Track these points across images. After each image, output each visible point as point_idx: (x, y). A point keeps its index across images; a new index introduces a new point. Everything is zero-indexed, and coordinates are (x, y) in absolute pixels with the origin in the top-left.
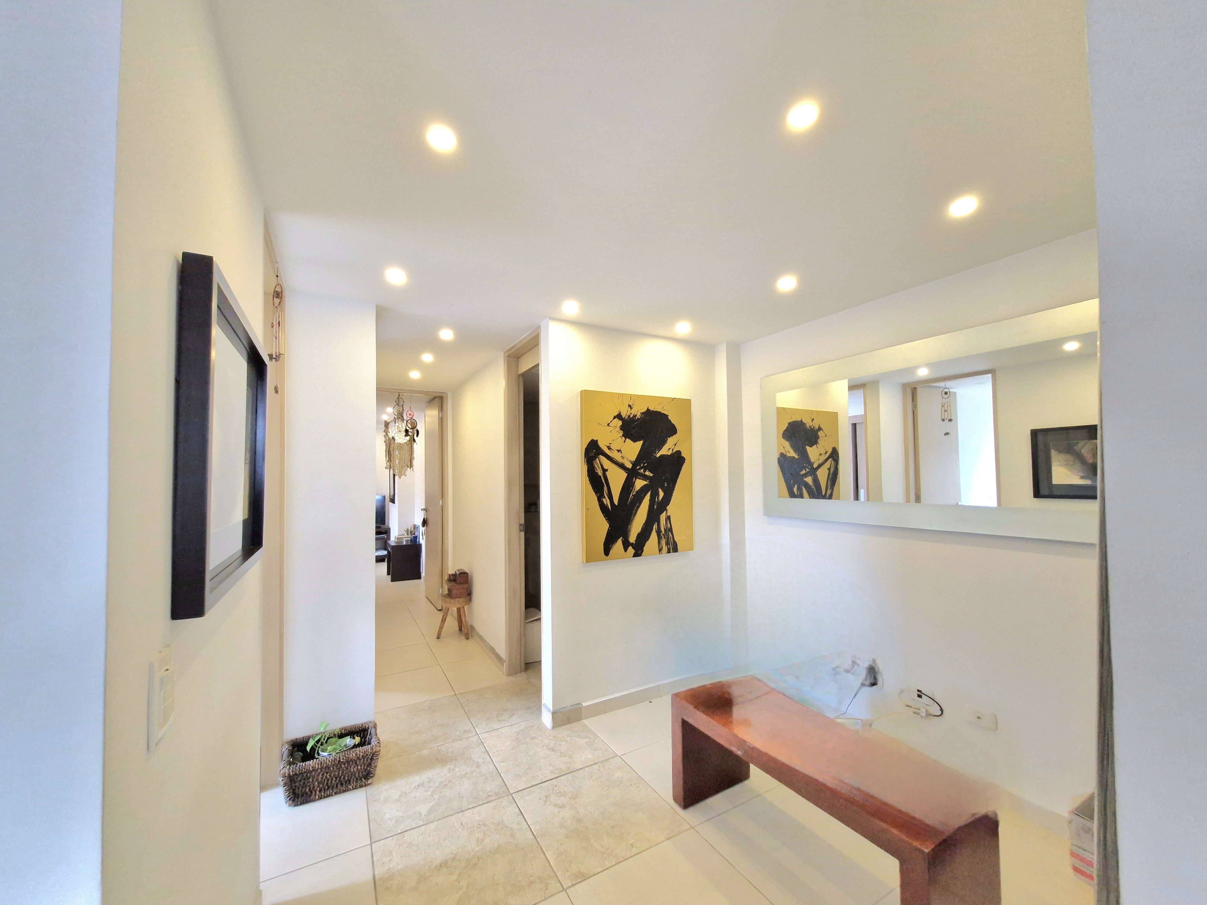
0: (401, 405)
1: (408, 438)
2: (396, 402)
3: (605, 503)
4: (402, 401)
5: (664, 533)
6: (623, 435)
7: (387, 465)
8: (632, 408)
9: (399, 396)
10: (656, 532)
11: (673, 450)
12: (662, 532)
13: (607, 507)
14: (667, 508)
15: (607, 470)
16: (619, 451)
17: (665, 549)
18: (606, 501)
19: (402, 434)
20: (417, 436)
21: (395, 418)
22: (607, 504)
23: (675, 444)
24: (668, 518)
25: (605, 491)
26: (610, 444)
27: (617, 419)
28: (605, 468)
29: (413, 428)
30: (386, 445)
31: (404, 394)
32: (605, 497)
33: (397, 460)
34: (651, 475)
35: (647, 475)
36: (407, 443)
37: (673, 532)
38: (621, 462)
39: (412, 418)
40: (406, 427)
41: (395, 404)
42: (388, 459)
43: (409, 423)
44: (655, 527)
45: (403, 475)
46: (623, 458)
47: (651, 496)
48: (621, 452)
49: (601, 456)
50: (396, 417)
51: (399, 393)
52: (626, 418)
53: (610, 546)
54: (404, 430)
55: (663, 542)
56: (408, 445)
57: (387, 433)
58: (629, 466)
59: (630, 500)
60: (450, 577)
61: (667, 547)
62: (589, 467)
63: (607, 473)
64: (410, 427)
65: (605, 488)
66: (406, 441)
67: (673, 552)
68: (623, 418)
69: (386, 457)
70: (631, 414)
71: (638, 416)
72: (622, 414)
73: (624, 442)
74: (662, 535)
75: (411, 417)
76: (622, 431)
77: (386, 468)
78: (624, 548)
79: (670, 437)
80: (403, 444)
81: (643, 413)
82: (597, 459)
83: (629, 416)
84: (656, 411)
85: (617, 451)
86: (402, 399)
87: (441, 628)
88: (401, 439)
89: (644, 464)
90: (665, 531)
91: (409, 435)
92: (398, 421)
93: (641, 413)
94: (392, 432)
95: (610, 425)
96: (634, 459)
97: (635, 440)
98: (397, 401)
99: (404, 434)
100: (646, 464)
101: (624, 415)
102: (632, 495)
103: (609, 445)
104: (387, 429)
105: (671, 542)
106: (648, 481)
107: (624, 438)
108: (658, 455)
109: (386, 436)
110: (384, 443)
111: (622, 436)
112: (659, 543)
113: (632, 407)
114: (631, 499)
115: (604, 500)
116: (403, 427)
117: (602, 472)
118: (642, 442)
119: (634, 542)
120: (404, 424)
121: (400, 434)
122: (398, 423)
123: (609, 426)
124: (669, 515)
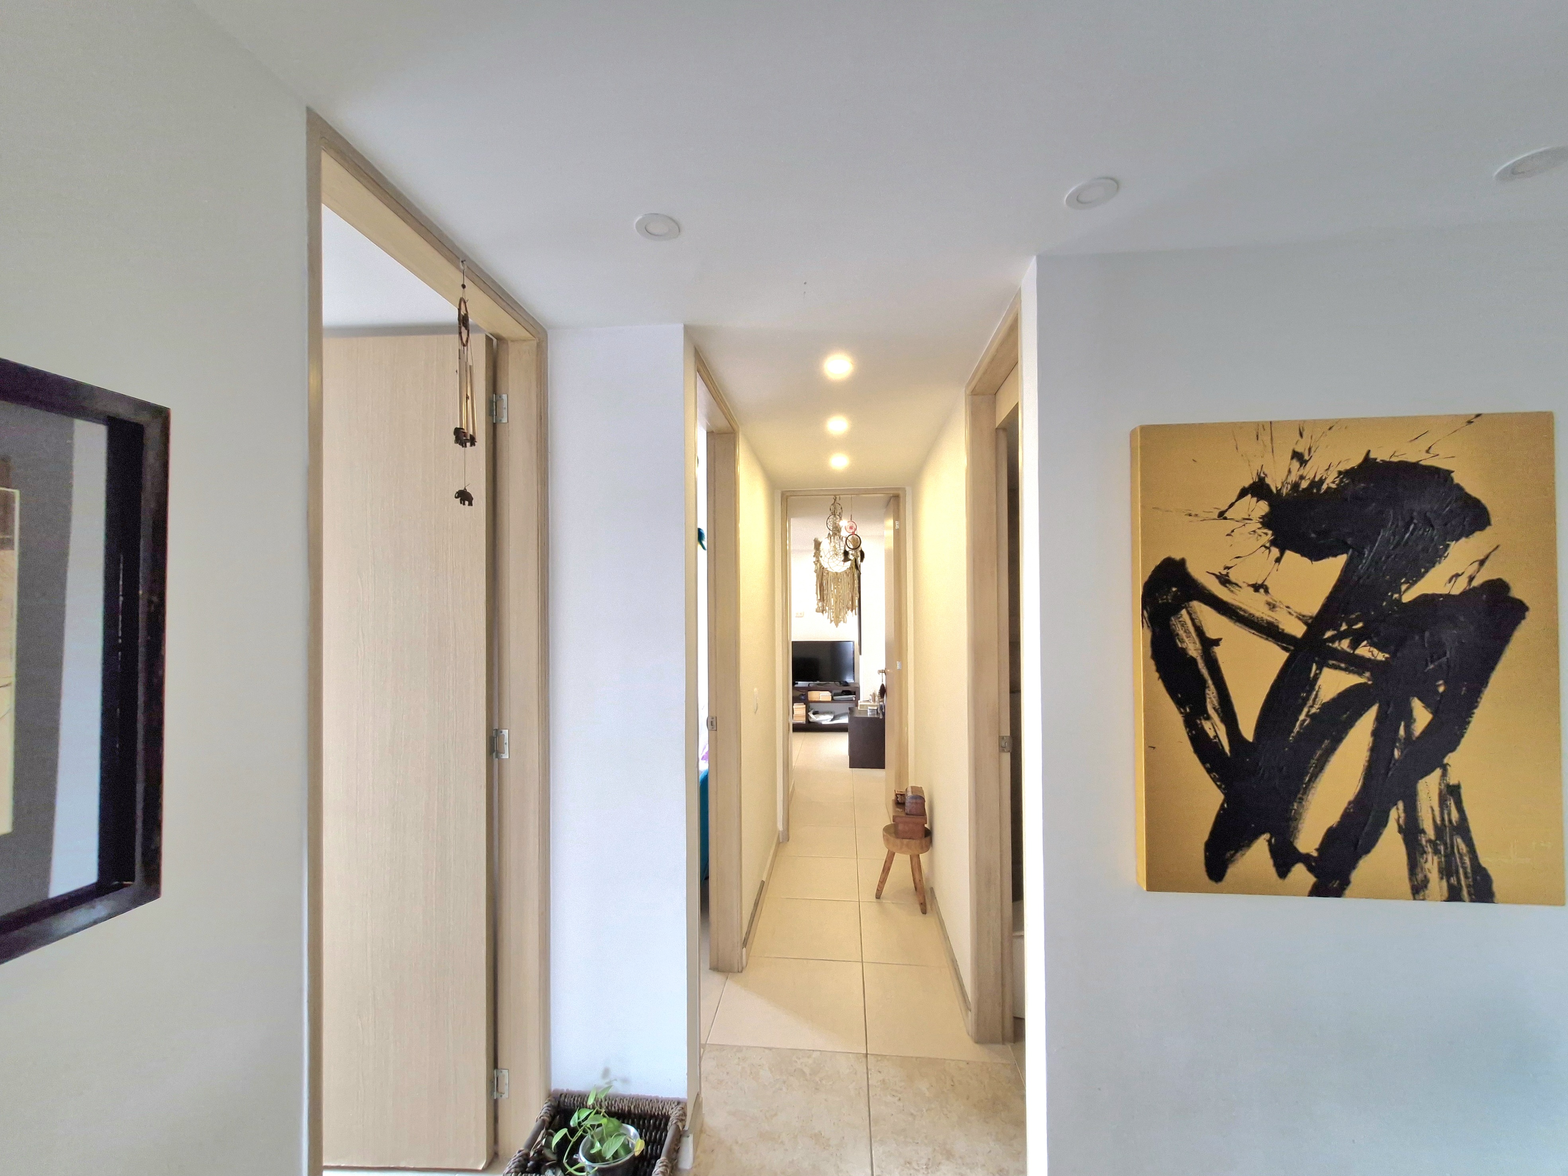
0: (838, 513)
1: (848, 564)
2: (830, 509)
3: (1211, 734)
4: (840, 508)
5: (1433, 837)
6: (1273, 543)
7: (818, 607)
8: (1306, 462)
9: (835, 500)
10: (1401, 830)
11: (1471, 579)
12: (1423, 831)
13: (1216, 746)
14: (1446, 761)
15: (1217, 642)
16: (1256, 588)
17: (1437, 885)
18: (1215, 728)
19: (839, 559)
20: (862, 560)
21: (829, 534)
22: (1216, 736)
23: (1482, 557)
24: (1452, 793)
25: (1208, 700)
26: (1229, 568)
27: (1252, 496)
28: (1211, 634)
29: (855, 549)
30: (818, 576)
31: (841, 496)
32: (1208, 718)
33: (832, 599)
34: (1381, 656)
35: (1362, 658)
36: (846, 573)
37: (1471, 839)
38: (1265, 617)
39: (853, 533)
40: (845, 548)
41: (830, 513)
42: (819, 598)
43: (849, 541)
44: (1396, 814)
45: (841, 621)
46: (1272, 606)
47: (1380, 719)
48: (1267, 591)
49: (1196, 605)
50: (831, 533)
51: (835, 495)
52: (1284, 491)
53: (1228, 855)
54: (842, 551)
55: (1431, 865)
56: (848, 575)
57: (818, 558)
58: (1298, 630)
59: (1297, 728)
60: (897, 798)
61: (1444, 883)
62: (1157, 630)
63: (1216, 649)
64: (852, 547)
65: (1211, 694)
66: (845, 569)
67: (1472, 901)
68: (1275, 491)
69: (817, 594)
70: (1302, 478)
71: (1331, 481)
72: (1268, 481)
73: (1278, 560)
74: (1424, 843)
75: (852, 531)
76: (1270, 529)
77: (817, 611)
78: (1277, 865)
79: (1457, 540)
80: (840, 573)
81: (1346, 474)
82: (1184, 612)
83: (1296, 486)
84: (1401, 463)
85: (1251, 590)
86: (840, 505)
87: (883, 881)
88: (838, 566)
89: (1350, 624)
90: (1439, 830)
91: (850, 560)
92: (834, 538)
93: (1340, 473)
94: (825, 556)
95: (1226, 515)
96: (1313, 608)
97: (1315, 553)
98: (832, 509)
99: (843, 558)
100: (1360, 625)
101: (1275, 482)
102: (1307, 715)
103: (1224, 572)
104: (818, 551)
105: (1465, 868)
106: (1367, 674)
107: (1275, 552)
108: (1407, 598)
109: (816, 562)
110: (815, 574)
111: (1268, 545)
112: (1413, 865)
113: (1306, 457)
114: (1302, 724)
115: (1207, 726)
116: (841, 548)
117: (1198, 645)
118: (1342, 559)
119: (1315, 854)
120: (843, 544)
121: (837, 558)
122: (834, 542)
123: (1225, 518)
124: (1453, 781)
